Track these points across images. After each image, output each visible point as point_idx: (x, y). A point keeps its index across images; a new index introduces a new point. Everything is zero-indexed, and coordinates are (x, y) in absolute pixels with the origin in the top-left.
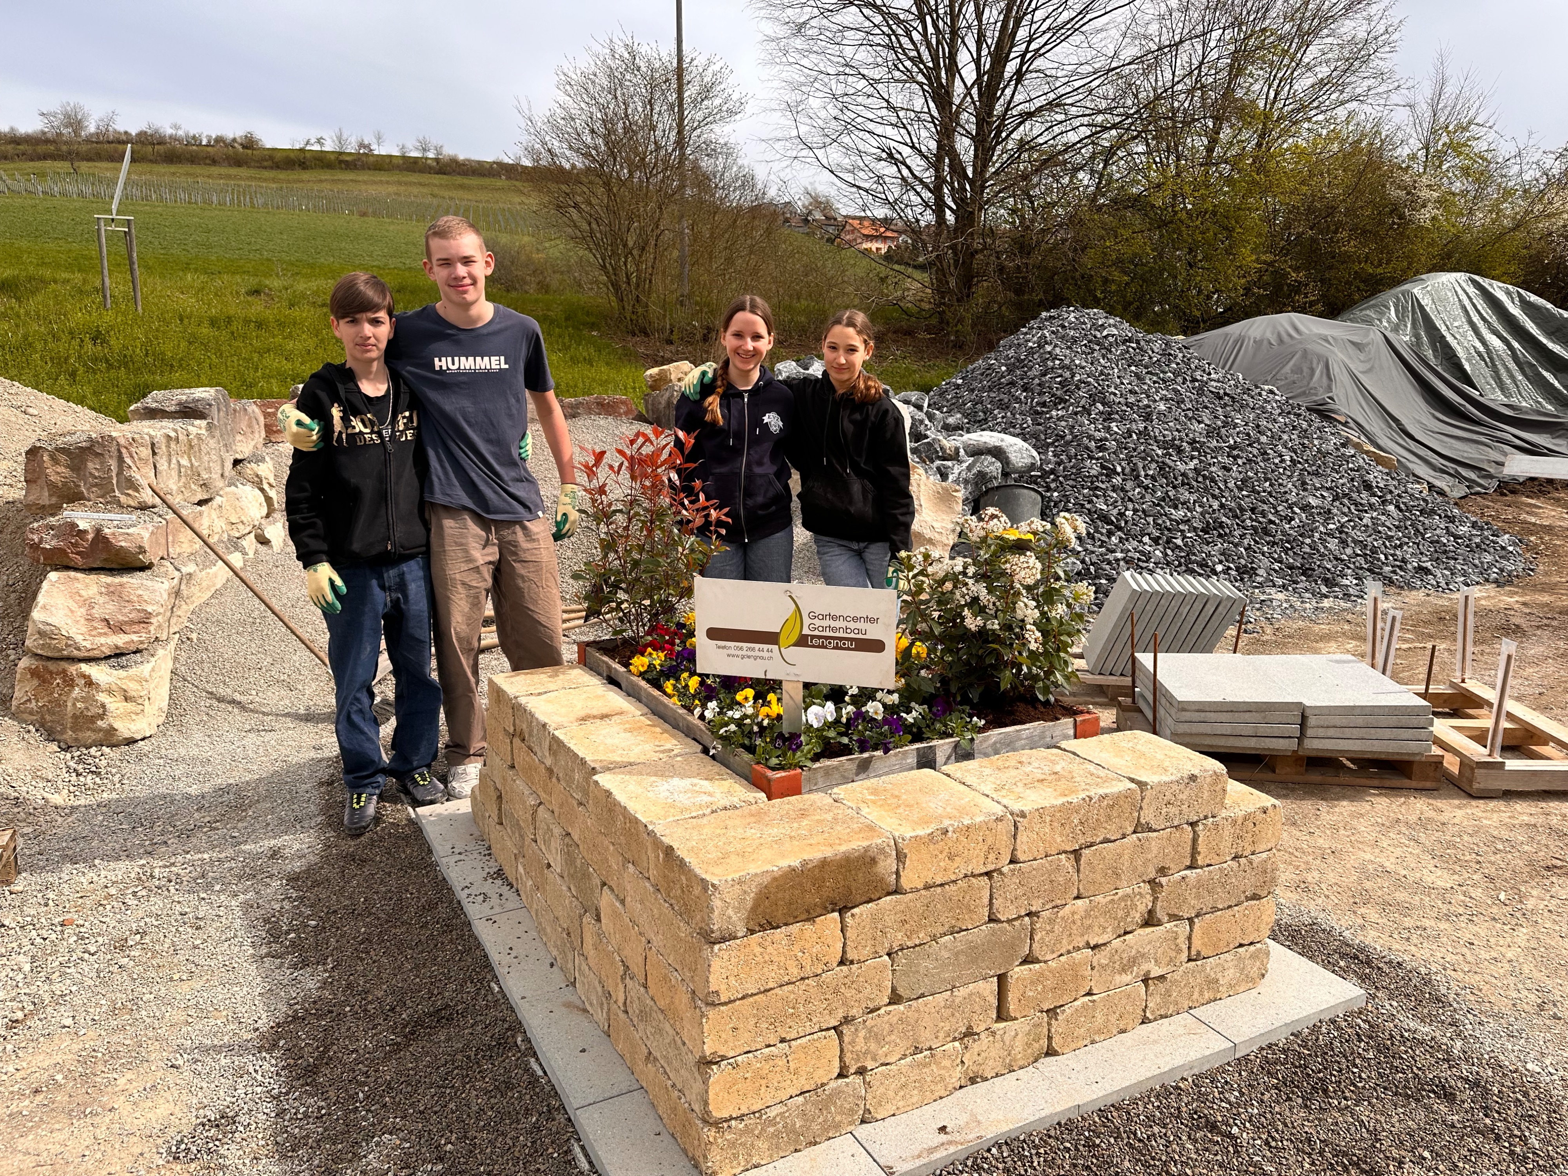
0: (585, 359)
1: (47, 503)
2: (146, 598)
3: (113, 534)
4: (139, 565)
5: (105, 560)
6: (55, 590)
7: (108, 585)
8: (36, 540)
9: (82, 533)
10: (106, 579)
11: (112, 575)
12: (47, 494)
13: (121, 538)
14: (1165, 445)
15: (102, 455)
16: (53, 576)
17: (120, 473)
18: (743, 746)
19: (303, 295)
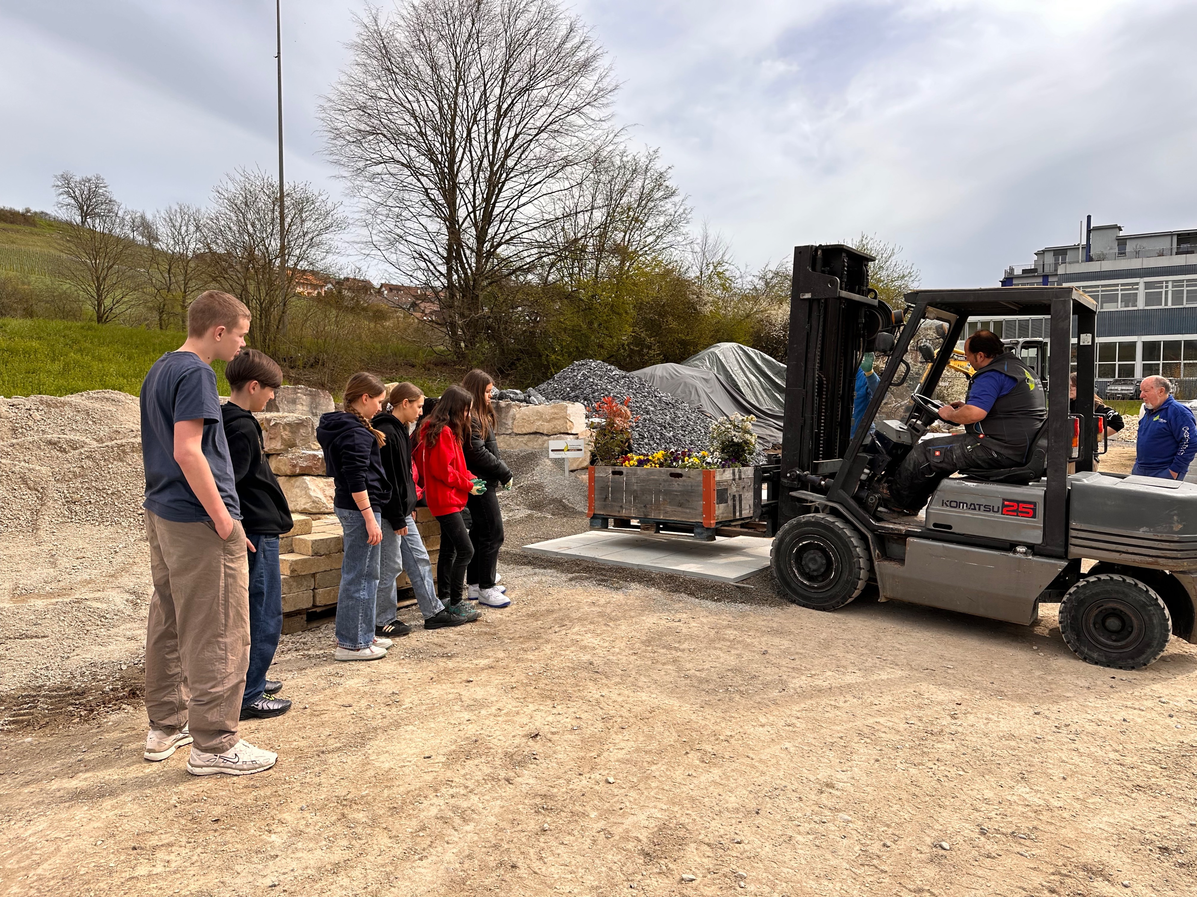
14: (660, 425)
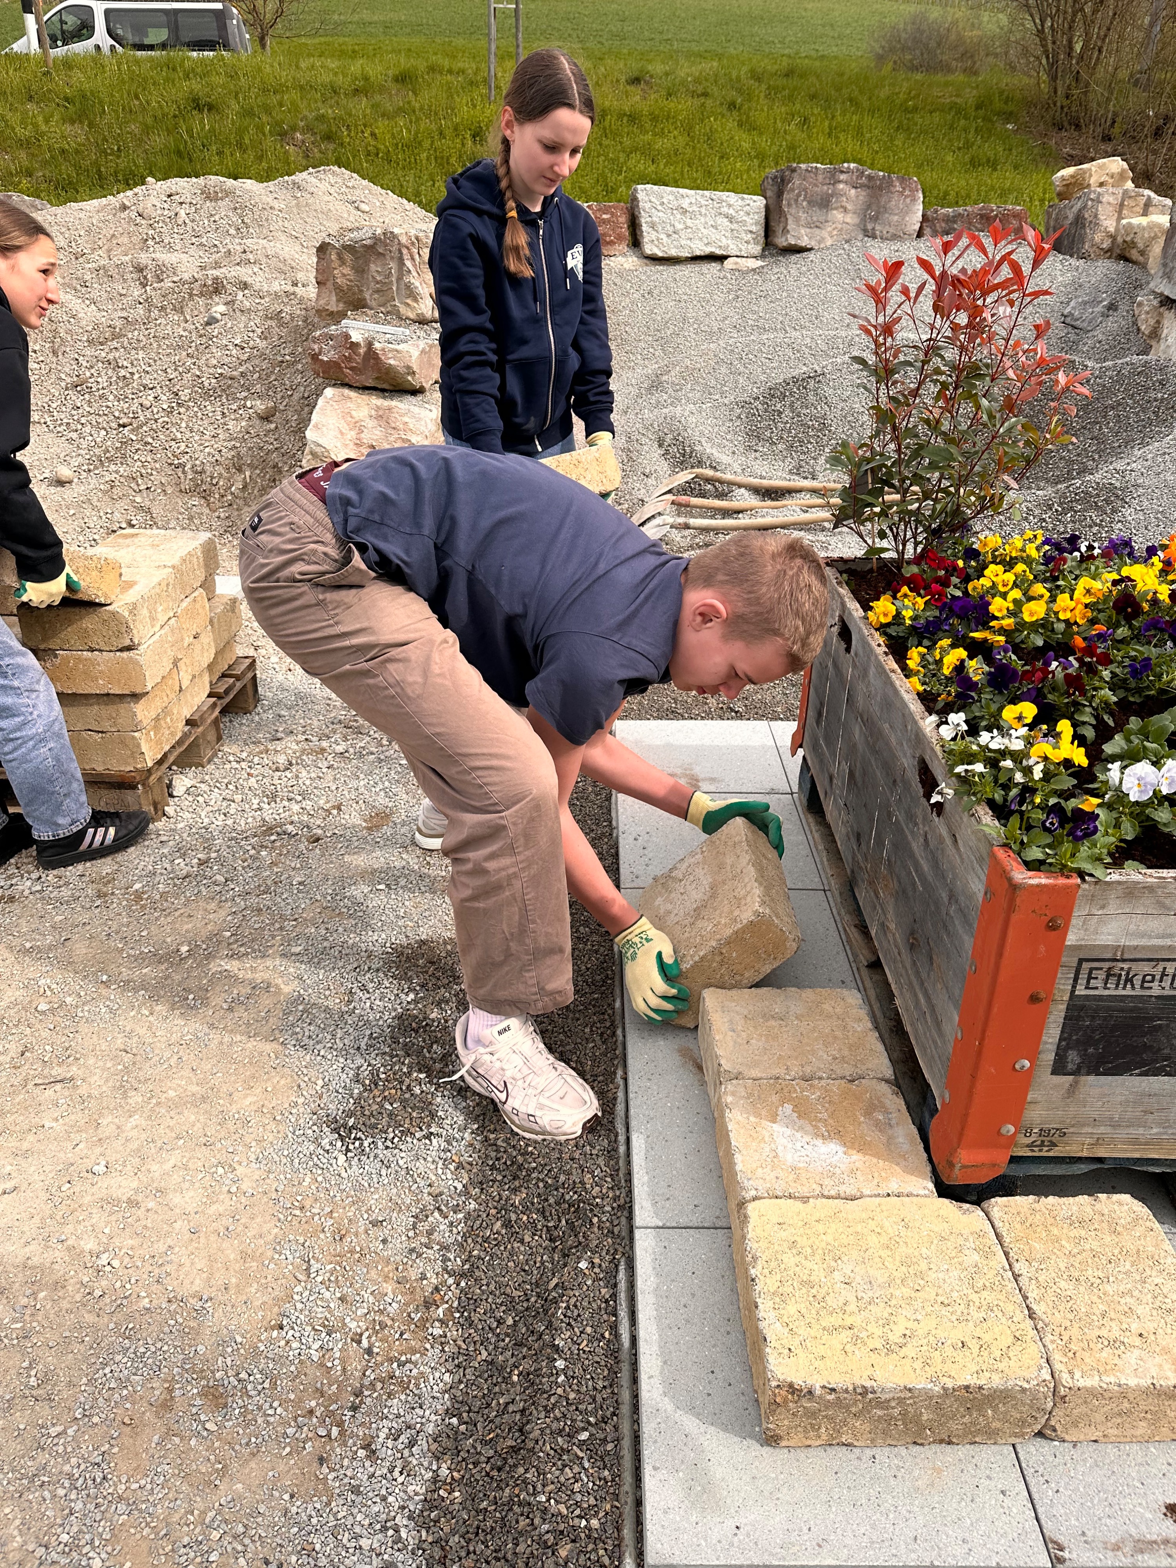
0: (988, 161)
1: (335, 309)
2: (411, 426)
3: (383, 350)
4: (409, 388)
5: (377, 378)
6: (329, 408)
7: (378, 408)
8: (317, 350)
9: (354, 346)
10: (376, 401)
11: (384, 398)
12: (334, 298)
13: (390, 355)
15: (383, 255)
16: (329, 392)
17: (399, 279)
18: (991, 803)
19: (683, 83)
